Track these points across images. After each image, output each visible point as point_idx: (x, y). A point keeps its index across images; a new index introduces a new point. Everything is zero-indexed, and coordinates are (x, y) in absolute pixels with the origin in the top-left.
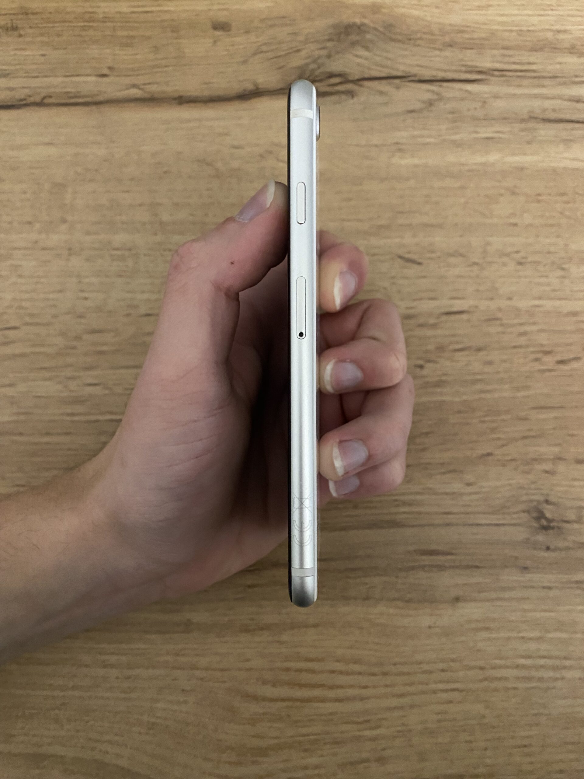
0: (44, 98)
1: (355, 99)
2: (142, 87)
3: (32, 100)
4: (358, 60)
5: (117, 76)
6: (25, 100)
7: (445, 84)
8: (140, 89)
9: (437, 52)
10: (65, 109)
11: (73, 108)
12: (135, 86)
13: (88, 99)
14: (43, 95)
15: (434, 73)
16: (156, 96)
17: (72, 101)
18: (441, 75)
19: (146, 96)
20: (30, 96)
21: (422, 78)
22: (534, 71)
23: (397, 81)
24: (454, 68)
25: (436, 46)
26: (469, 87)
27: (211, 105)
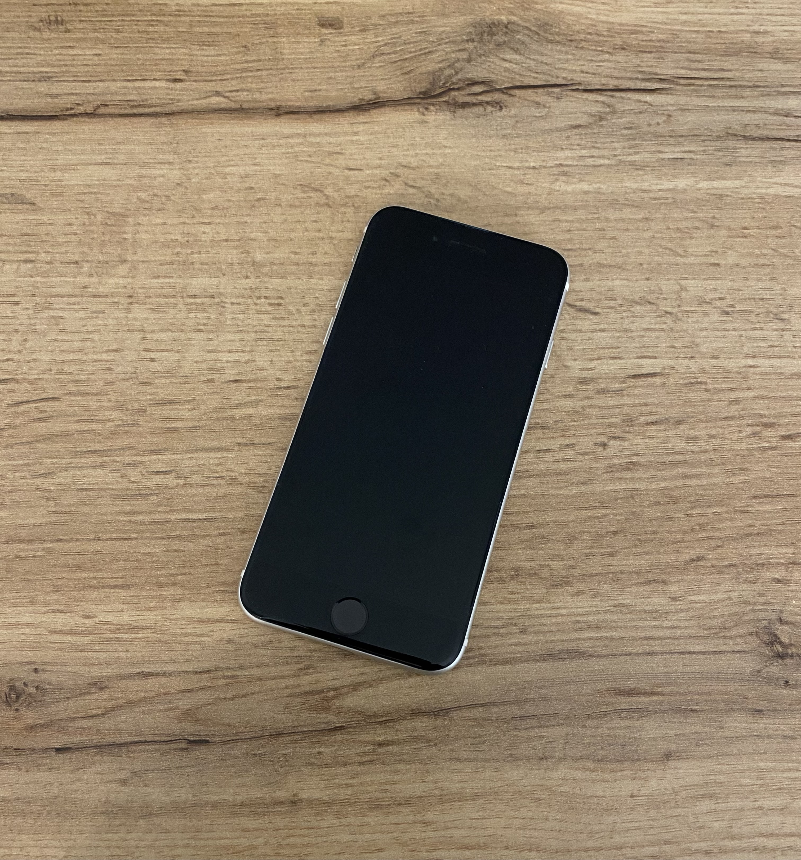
0: (98, 107)
1: (504, 112)
2: (227, 94)
3: (81, 109)
4: (507, 65)
5: (195, 81)
6: (72, 109)
7: (618, 94)
8: (224, 97)
9: (607, 56)
10: (126, 121)
11: (135, 120)
12: (218, 94)
13: (158, 109)
14: (95, 104)
15: (604, 81)
16: (245, 105)
17: (135, 111)
18: (612, 83)
19: (233, 105)
20: (78, 104)
21: (589, 88)
22: (728, 79)
23: (557, 90)
24: (628, 75)
25: (605, 49)
26: (648, 98)
27: (317, 117)
